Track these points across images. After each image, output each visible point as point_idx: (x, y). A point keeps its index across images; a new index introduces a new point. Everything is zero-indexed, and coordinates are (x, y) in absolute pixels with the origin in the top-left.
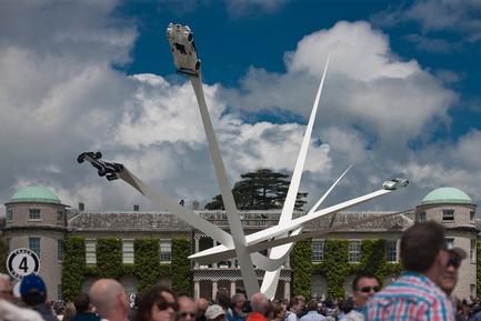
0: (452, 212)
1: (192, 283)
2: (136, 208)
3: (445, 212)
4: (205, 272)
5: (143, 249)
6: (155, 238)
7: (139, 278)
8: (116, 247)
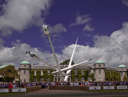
0: (100, 65)
1: (53, 78)
2: (44, 65)
3: (99, 65)
4: (55, 76)
5: (44, 72)
6: (47, 70)
7: (44, 78)
8: (40, 72)
